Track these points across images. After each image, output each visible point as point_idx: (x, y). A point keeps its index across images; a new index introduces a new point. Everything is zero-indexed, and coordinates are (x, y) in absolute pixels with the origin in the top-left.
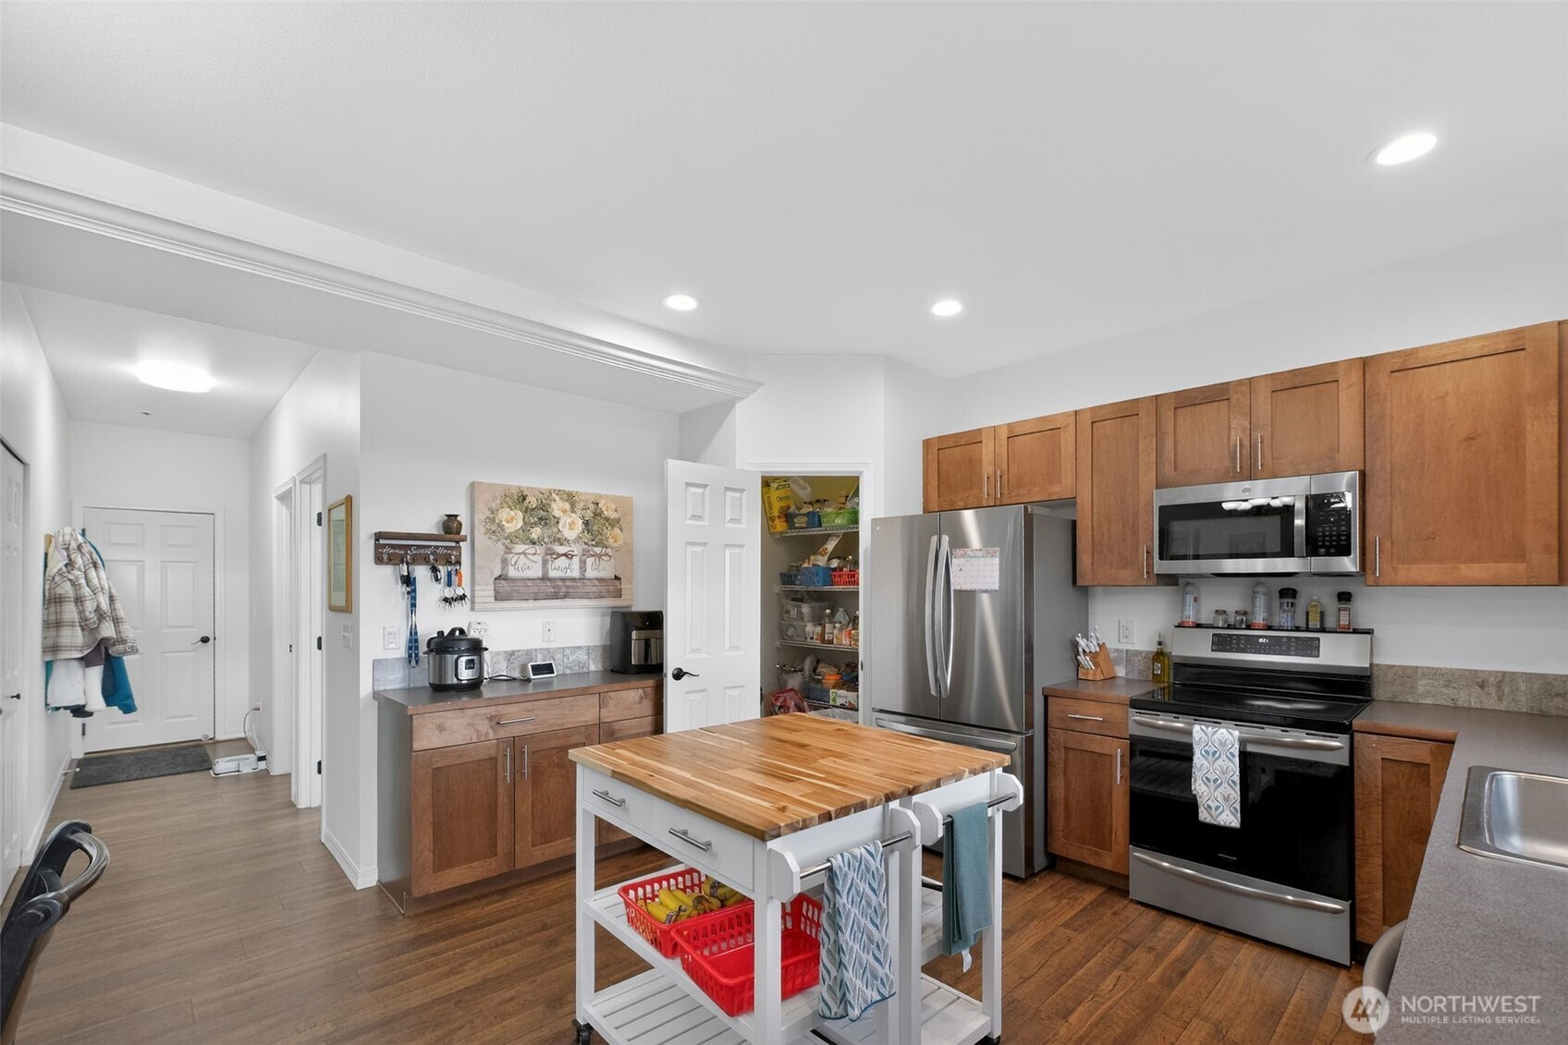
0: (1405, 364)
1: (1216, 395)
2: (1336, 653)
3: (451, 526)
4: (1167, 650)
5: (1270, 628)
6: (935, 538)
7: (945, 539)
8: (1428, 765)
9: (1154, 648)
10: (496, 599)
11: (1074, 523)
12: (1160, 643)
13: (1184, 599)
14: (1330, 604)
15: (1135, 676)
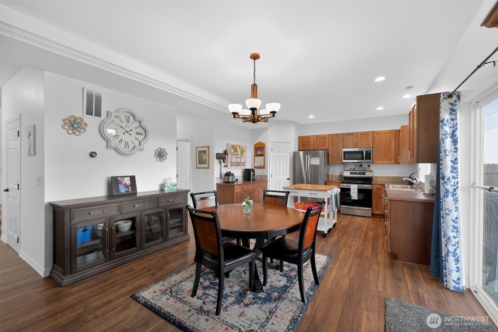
0: (378, 133)
1: (352, 134)
2: (368, 175)
3: (226, 153)
4: (342, 175)
5: (358, 171)
6: (307, 156)
7: (309, 156)
8: (381, 188)
9: (340, 175)
10: (231, 166)
11: (328, 154)
12: (341, 174)
13: (345, 166)
14: (367, 167)
15: (336, 179)
